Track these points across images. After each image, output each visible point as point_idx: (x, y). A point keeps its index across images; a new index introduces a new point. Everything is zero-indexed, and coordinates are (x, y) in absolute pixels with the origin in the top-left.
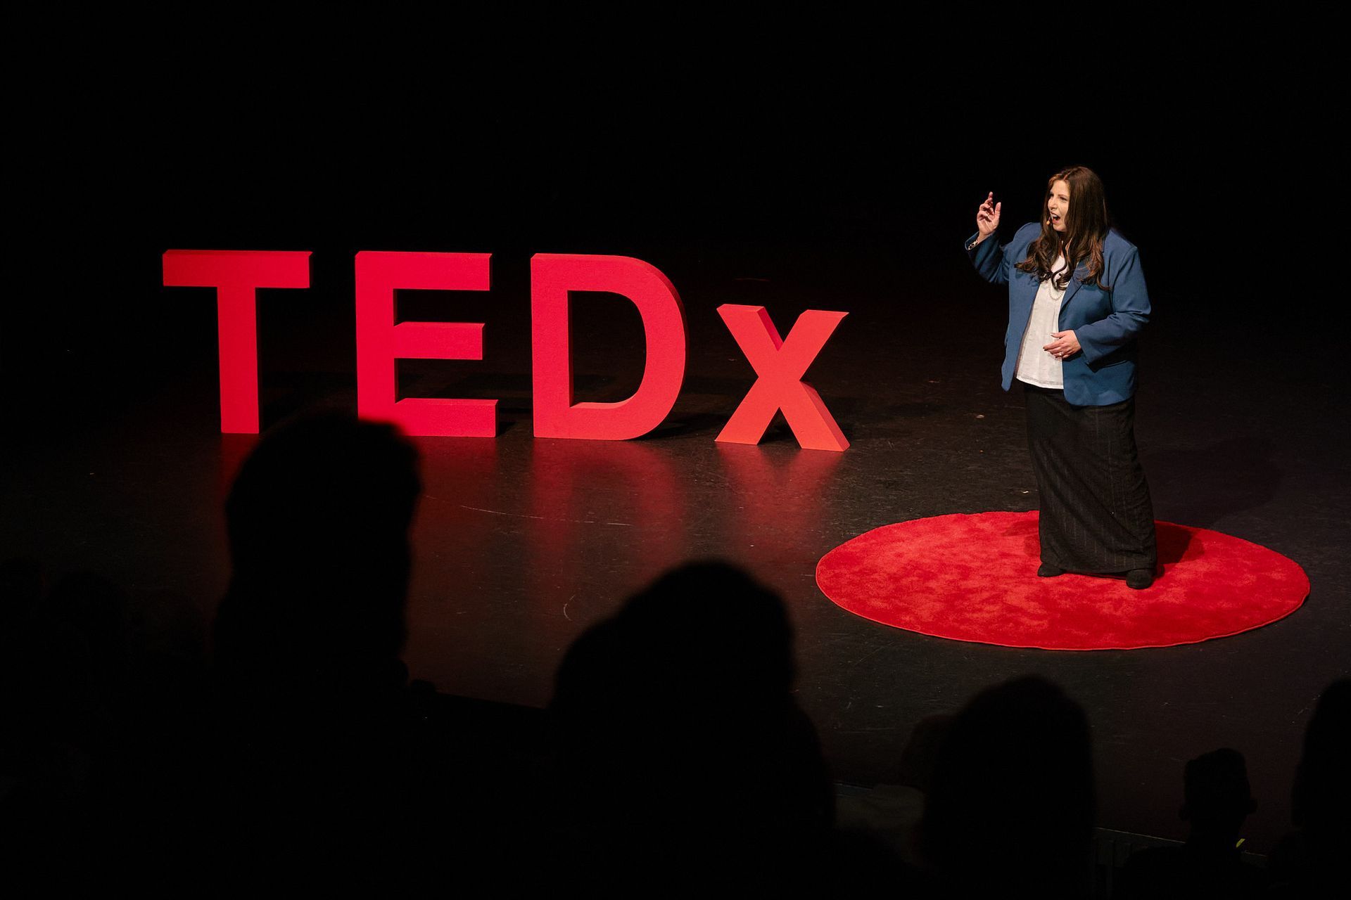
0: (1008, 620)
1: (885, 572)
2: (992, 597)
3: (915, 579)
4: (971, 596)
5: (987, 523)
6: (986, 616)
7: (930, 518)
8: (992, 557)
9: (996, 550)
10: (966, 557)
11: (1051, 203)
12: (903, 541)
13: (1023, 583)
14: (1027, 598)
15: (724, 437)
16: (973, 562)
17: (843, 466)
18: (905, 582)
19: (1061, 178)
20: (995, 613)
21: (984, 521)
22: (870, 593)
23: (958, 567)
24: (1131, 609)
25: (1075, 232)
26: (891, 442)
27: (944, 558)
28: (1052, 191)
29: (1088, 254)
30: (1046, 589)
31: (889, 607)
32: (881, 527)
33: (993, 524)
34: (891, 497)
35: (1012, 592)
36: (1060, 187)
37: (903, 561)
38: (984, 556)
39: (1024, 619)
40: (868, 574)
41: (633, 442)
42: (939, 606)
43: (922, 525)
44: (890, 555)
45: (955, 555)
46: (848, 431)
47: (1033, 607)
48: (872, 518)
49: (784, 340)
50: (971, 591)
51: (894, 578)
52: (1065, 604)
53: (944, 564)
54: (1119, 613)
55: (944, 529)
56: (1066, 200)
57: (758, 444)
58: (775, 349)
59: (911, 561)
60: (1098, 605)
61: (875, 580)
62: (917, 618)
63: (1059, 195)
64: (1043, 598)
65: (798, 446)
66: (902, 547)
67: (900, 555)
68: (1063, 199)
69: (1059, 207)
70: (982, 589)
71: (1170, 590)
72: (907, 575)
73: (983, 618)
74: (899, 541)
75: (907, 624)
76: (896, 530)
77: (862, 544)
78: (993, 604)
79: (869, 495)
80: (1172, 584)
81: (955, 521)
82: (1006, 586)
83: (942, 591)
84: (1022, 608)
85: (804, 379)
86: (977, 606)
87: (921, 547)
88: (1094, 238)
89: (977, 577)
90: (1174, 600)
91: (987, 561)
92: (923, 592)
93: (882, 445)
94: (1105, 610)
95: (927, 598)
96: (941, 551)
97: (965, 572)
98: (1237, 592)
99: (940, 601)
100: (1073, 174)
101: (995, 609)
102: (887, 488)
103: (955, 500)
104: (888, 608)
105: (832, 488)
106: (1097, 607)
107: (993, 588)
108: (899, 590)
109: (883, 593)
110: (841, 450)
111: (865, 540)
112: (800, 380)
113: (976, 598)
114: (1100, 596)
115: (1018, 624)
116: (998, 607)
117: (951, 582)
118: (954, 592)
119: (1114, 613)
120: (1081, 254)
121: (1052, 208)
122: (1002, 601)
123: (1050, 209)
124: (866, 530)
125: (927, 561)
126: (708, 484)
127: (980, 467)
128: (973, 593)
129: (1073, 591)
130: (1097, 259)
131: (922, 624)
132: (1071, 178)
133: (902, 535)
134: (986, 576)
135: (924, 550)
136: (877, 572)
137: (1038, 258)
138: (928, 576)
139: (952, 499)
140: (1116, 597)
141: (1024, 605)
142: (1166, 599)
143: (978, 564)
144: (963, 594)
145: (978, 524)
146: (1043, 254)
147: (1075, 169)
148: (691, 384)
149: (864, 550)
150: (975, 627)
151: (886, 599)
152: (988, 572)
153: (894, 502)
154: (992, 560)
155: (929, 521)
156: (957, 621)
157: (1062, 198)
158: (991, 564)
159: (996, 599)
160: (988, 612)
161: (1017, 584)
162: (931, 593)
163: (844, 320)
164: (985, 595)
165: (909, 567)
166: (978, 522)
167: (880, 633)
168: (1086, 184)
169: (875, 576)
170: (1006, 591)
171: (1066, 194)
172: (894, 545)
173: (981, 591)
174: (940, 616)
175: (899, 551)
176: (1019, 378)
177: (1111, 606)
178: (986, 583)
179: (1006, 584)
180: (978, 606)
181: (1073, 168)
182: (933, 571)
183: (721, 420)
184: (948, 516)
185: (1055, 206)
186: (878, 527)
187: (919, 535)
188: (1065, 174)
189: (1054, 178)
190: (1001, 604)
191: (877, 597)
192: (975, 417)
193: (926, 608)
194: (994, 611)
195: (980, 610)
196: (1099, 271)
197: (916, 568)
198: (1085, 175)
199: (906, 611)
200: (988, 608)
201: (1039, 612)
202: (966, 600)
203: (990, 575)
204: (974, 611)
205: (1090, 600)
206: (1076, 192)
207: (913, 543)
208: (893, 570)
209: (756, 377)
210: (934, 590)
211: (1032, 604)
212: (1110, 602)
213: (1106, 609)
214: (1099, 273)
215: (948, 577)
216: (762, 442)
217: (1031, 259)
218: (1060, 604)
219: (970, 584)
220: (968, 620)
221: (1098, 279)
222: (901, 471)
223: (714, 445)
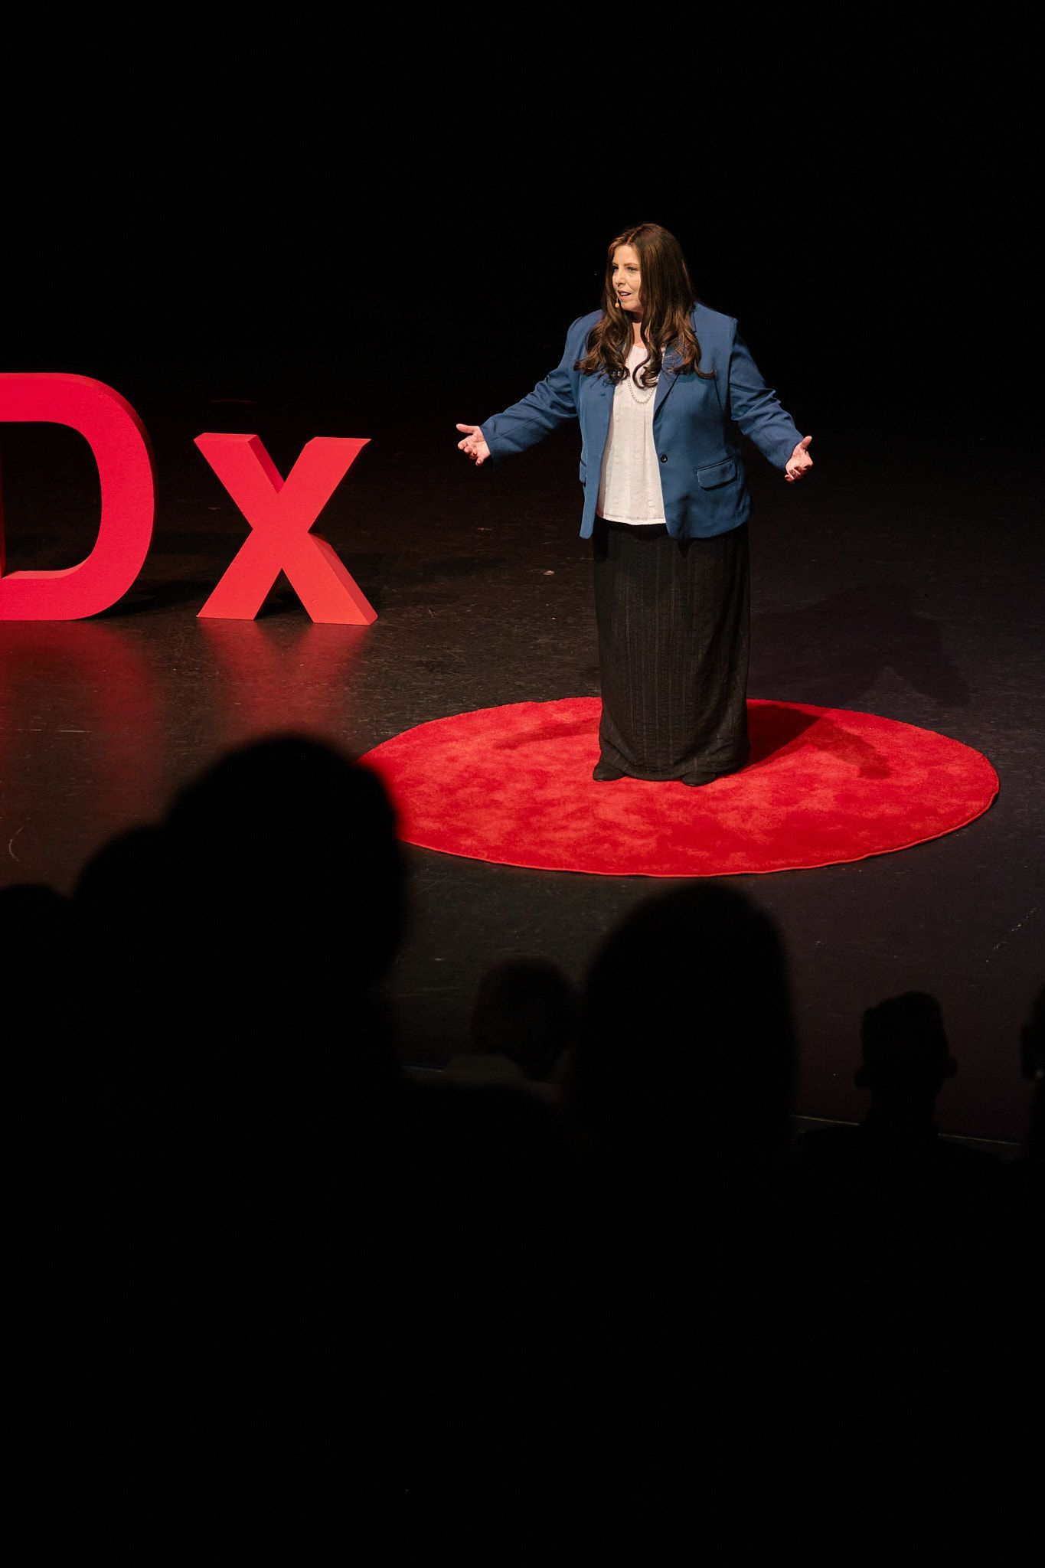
0: (601, 841)
1: (435, 782)
2: (580, 810)
3: (476, 789)
4: (551, 809)
5: (565, 714)
6: (573, 835)
7: (491, 709)
8: (575, 758)
9: (581, 749)
10: (541, 759)
11: (617, 278)
12: (457, 740)
13: (619, 790)
14: (627, 811)
15: (212, 610)
16: (551, 764)
17: (369, 644)
18: (461, 794)
19: (624, 242)
20: (585, 831)
21: (563, 710)
22: (417, 810)
23: (533, 772)
24: (766, 820)
25: (654, 311)
26: (432, 611)
27: (511, 761)
28: (614, 261)
29: (675, 335)
30: (650, 798)
31: (443, 828)
32: (426, 723)
33: (574, 713)
34: (437, 683)
35: (605, 803)
36: (625, 254)
37: (458, 767)
38: (565, 756)
39: (624, 838)
40: (413, 786)
41: (87, 622)
42: (509, 825)
43: (481, 718)
44: (440, 759)
45: (527, 756)
46: (374, 597)
47: (634, 821)
48: (413, 711)
49: (285, 480)
50: (551, 803)
51: (448, 790)
52: (677, 816)
53: (513, 769)
54: (748, 826)
55: (510, 723)
56: (636, 270)
57: (255, 619)
58: (274, 491)
59: (468, 767)
60: (720, 817)
61: (421, 794)
62: (481, 840)
63: (625, 265)
64: (648, 810)
65: (309, 620)
66: (455, 749)
67: (452, 760)
68: (632, 269)
69: (629, 281)
70: (565, 800)
71: (814, 793)
72: (464, 786)
73: (569, 838)
74: (451, 740)
75: (468, 849)
76: (448, 726)
77: (402, 747)
78: (580, 819)
79: (408, 682)
80: (816, 785)
81: (524, 711)
82: (596, 796)
83: (511, 805)
84: (619, 824)
85: (314, 530)
86: (560, 823)
87: (480, 747)
88: (679, 314)
89: (558, 785)
90: (820, 807)
91: (569, 763)
92: (487, 806)
93: (420, 615)
94: (729, 823)
95: (491, 814)
96: (507, 751)
97: (542, 778)
98: (904, 792)
99: (510, 818)
100: (638, 234)
101: (585, 826)
102: (431, 671)
103: (522, 684)
104: (442, 830)
105: (357, 674)
106: (719, 818)
107: (579, 799)
108: (455, 805)
109: (434, 810)
110: (366, 623)
111: (406, 740)
112: (309, 532)
113: (557, 813)
114: (721, 806)
115: (615, 844)
116: (586, 824)
117: (524, 792)
118: (528, 805)
119: (743, 826)
120: (667, 337)
121: (620, 284)
122: (593, 814)
123: (615, 286)
124: (407, 727)
125: (489, 765)
126: (190, 674)
127: (551, 639)
128: (553, 805)
129: (688, 799)
130: (690, 341)
131: (488, 848)
132: (637, 239)
133: (455, 732)
134: (568, 783)
135: (485, 752)
136: (424, 783)
137: (605, 351)
138: (493, 785)
139: (517, 683)
140: (744, 804)
141: (622, 819)
142: (810, 806)
143: (558, 767)
144: (538, 809)
145: (555, 715)
146: (613, 344)
147: (639, 228)
148: (160, 543)
149: (406, 754)
150: (560, 851)
151: (439, 817)
152: (572, 778)
153: (441, 689)
154: (576, 762)
155: (489, 713)
156: (536, 844)
157: (630, 268)
158: (574, 767)
159: (584, 812)
160: (575, 830)
161: (612, 792)
162: (498, 808)
163: (366, 448)
164: (571, 808)
165: (466, 775)
166: (555, 712)
167: (432, 863)
168: (657, 243)
169: (422, 788)
170: (597, 802)
171: (634, 261)
172: (444, 746)
173: (564, 802)
174: (512, 837)
175: (453, 753)
176: (608, 517)
177: (738, 816)
178: (569, 791)
179: (597, 792)
180: (564, 823)
181: (636, 227)
182: (498, 779)
183: (204, 588)
184: (514, 705)
185: (623, 281)
186: (422, 722)
187: (477, 732)
188: (628, 236)
189: (615, 243)
190: (591, 819)
191: (428, 815)
192: (542, 574)
193: (493, 828)
194: (582, 830)
195: (565, 828)
196: (695, 356)
197: (475, 776)
198: (655, 235)
199: (467, 832)
200: (574, 825)
201: (643, 827)
202: (545, 815)
203: (575, 782)
204: (556, 830)
205: (710, 810)
206: (647, 255)
207: (470, 743)
208: (446, 779)
209: (248, 529)
210: (501, 803)
211: (633, 817)
212: (737, 811)
213: (731, 820)
214: (697, 357)
215: (519, 786)
216: (259, 616)
217: (594, 353)
218: (670, 816)
219: (551, 793)
220: (550, 842)
221: (696, 366)
222: (448, 649)
223: (196, 622)
